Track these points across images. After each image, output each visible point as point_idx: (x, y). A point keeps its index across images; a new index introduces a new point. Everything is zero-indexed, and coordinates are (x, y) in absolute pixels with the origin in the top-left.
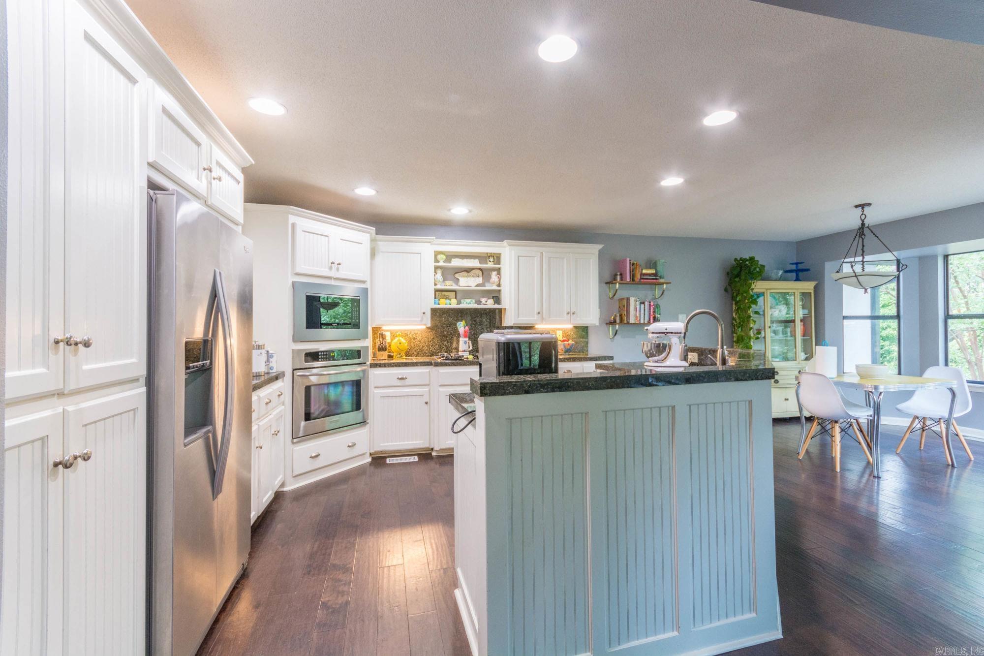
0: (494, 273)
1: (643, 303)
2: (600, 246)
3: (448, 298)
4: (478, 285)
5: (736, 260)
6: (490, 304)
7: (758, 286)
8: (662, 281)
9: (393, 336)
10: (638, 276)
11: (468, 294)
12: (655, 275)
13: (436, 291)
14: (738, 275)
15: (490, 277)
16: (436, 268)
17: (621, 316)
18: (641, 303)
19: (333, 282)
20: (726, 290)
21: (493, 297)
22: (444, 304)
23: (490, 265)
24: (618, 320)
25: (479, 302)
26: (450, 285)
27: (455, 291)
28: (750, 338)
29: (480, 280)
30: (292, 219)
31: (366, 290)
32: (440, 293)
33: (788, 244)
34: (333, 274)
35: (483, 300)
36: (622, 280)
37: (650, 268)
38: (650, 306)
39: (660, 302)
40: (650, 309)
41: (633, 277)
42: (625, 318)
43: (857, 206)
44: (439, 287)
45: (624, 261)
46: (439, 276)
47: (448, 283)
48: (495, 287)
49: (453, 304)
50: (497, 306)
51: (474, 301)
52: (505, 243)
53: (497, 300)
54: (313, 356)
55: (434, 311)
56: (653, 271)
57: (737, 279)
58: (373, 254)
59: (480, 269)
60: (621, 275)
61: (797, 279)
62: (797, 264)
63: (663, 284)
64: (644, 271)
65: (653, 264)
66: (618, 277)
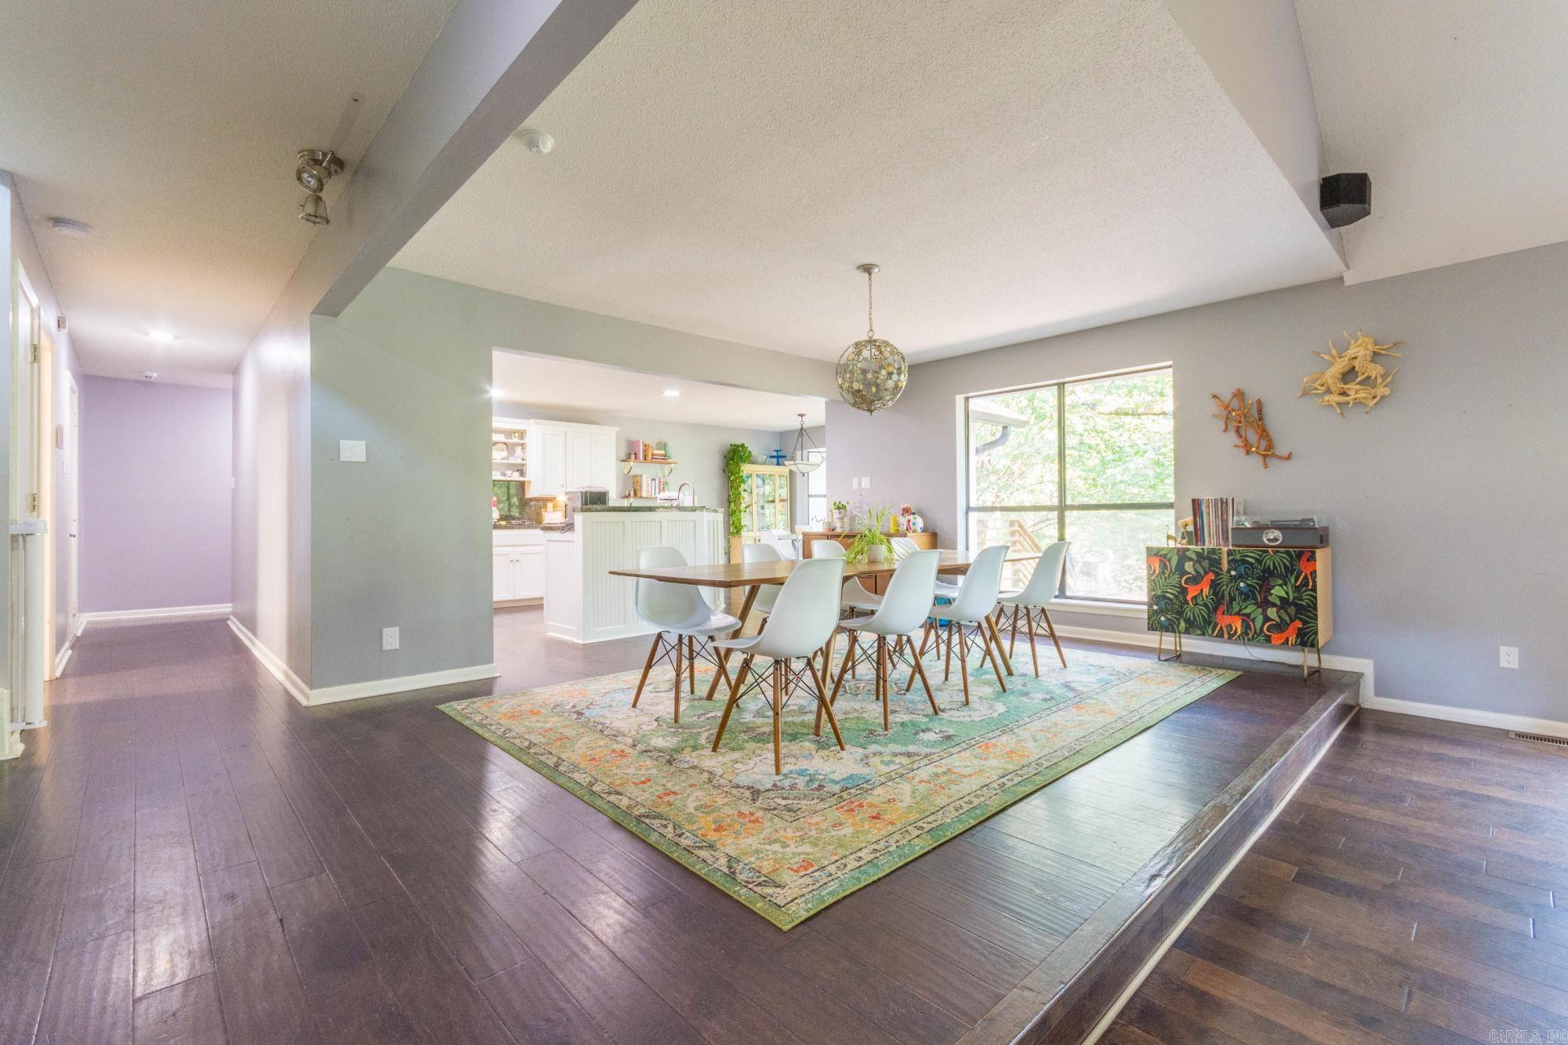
0: (519, 448)
1: (654, 480)
2: (617, 428)
4: (503, 459)
5: (731, 445)
6: (516, 477)
7: (746, 469)
8: (669, 460)
10: (650, 456)
12: (665, 455)
14: (732, 459)
15: (514, 451)
17: (635, 490)
18: (652, 480)
20: (724, 471)
21: (518, 470)
23: (515, 440)
24: (632, 493)
25: (504, 474)
28: (740, 512)
29: (505, 454)
33: (775, 433)
35: (509, 473)
36: (636, 459)
37: (660, 449)
38: (660, 482)
39: (668, 479)
40: (660, 485)
41: (645, 458)
42: (638, 493)
43: (799, 415)
45: (638, 442)
48: (520, 461)
50: (521, 479)
51: (499, 473)
52: (532, 421)
53: (522, 473)
56: (663, 452)
57: (731, 462)
59: (505, 444)
60: (635, 454)
61: (778, 464)
62: (778, 451)
63: (671, 463)
64: (655, 452)
65: (663, 446)
66: (633, 456)
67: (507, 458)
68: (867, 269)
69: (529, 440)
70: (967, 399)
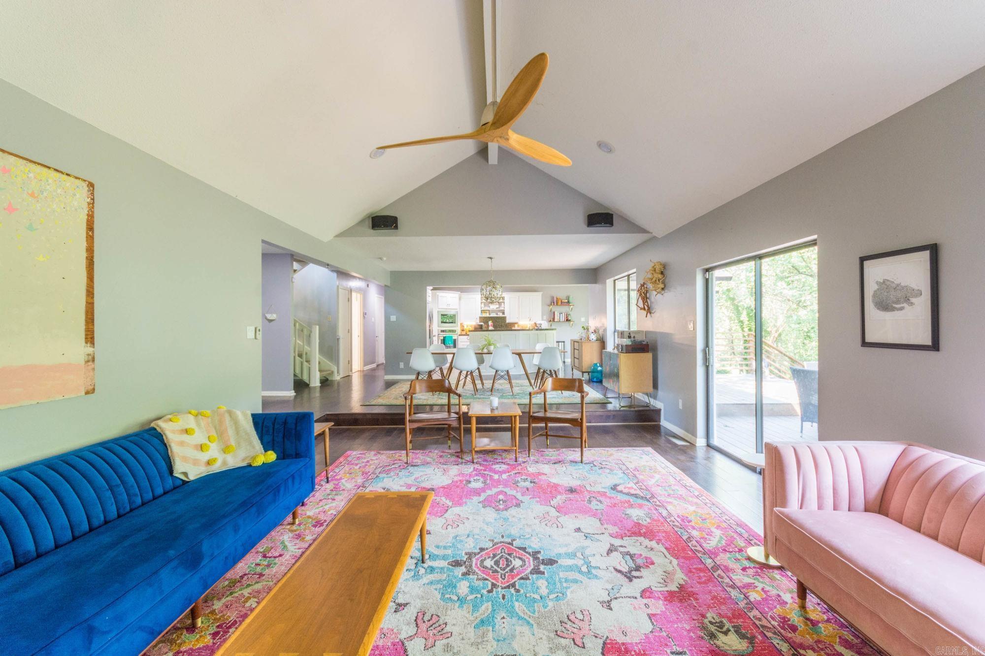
1: (562, 313)
2: (541, 293)
3: (485, 313)
4: (497, 308)
6: (500, 315)
8: (571, 304)
9: (467, 326)
10: (560, 303)
11: (493, 311)
12: (569, 302)
13: (482, 311)
15: (501, 305)
16: (481, 303)
19: (448, 310)
22: (485, 315)
23: (501, 301)
24: (552, 321)
25: (497, 314)
26: (487, 308)
27: (489, 310)
29: (498, 306)
30: (437, 293)
31: (457, 312)
32: (483, 311)
34: (448, 308)
35: (499, 313)
37: (566, 299)
38: (565, 314)
39: (571, 313)
41: (557, 304)
44: (482, 309)
45: (553, 297)
46: (483, 305)
47: (486, 307)
48: (503, 309)
49: (487, 315)
50: (503, 316)
51: (495, 314)
53: (503, 313)
54: (443, 331)
55: (480, 318)
56: (567, 301)
58: (460, 299)
59: (498, 302)
60: (553, 302)
63: (571, 306)
64: (563, 301)
65: (568, 298)
66: (553, 304)
67: (499, 308)
68: (491, 258)
69: (506, 300)
70: (615, 281)
